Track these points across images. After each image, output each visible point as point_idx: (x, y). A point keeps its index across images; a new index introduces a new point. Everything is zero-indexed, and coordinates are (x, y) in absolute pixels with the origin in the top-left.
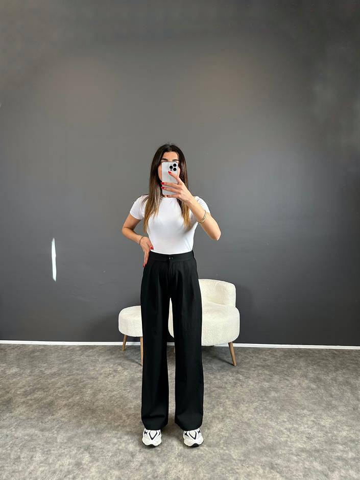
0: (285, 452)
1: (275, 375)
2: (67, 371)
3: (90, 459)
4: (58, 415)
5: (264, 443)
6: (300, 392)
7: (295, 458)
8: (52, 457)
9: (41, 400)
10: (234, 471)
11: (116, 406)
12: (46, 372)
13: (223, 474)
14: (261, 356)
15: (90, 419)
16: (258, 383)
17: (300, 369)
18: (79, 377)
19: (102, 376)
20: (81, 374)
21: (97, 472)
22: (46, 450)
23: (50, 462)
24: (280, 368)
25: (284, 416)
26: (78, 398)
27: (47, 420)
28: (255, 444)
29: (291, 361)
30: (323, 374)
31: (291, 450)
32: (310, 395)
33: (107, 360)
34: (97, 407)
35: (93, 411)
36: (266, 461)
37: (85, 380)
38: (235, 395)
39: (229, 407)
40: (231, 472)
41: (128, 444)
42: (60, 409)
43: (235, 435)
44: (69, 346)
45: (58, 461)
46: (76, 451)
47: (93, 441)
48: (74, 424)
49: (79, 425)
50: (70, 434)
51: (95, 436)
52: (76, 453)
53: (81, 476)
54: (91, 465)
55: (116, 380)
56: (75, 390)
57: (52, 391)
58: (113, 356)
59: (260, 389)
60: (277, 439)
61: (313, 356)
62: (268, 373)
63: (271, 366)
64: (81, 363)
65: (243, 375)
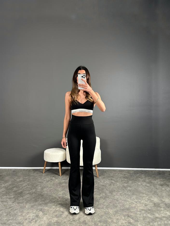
0: (134, 211)
1: (130, 181)
2: (28, 180)
3: (43, 214)
4: (26, 197)
5: (125, 207)
6: (142, 188)
7: (139, 213)
8: (24, 214)
9: (16, 191)
10: (110, 218)
11: (53, 193)
12: (17, 180)
13: (106, 219)
15: (41, 199)
16: (122, 184)
17: (142, 178)
18: (34, 182)
19: (45, 182)
20: (35, 181)
21: (46, 219)
22: (21, 211)
23: (24, 215)
24: (132, 178)
25: (134, 197)
26: (34, 190)
27: (20, 199)
28: (120, 207)
29: (138, 175)
30: (153, 180)
31: (137, 210)
32: (147, 188)
33: (47, 175)
35: (42, 196)
36: (125, 214)
37: (37, 183)
38: (110, 189)
39: (107, 193)
40: (109, 218)
41: (60, 208)
42: (26, 195)
43: (111, 204)
44: (28, 169)
45: (27, 215)
46: (35, 211)
47: (43, 207)
48: (33, 200)
49: (36, 201)
50: (32, 204)
51: (44, 205)
52: (36, 212)
53: (39, 220)
54: (43, 216)
55: (52, 183)
56: (32, 187)
57: (21, 188)
58: (50, 173)
60: (130, 206)
61: (149, 173)
62: (126, 180)
63: (128, 177)
64: (34, 176)
65: (114, 181)
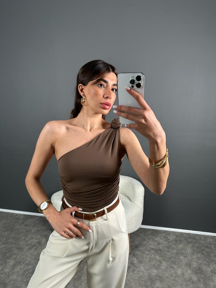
1: (165, 261)
11: (24, 282)
14: (157, 239)
16: (147, 270)
17: (186, 257)
18: (10, 246)
19: (27, 247)
24: (169, 254)
29: (180, 245)
33: (38, 231)
34: (10, 281)
37: (14, 249)
56: (1, 260)
59: (148, 276)
61: (199, 243)
62: (158, 259)
63: (163, 251)
64: (19, 231)
65: (137, 258)
